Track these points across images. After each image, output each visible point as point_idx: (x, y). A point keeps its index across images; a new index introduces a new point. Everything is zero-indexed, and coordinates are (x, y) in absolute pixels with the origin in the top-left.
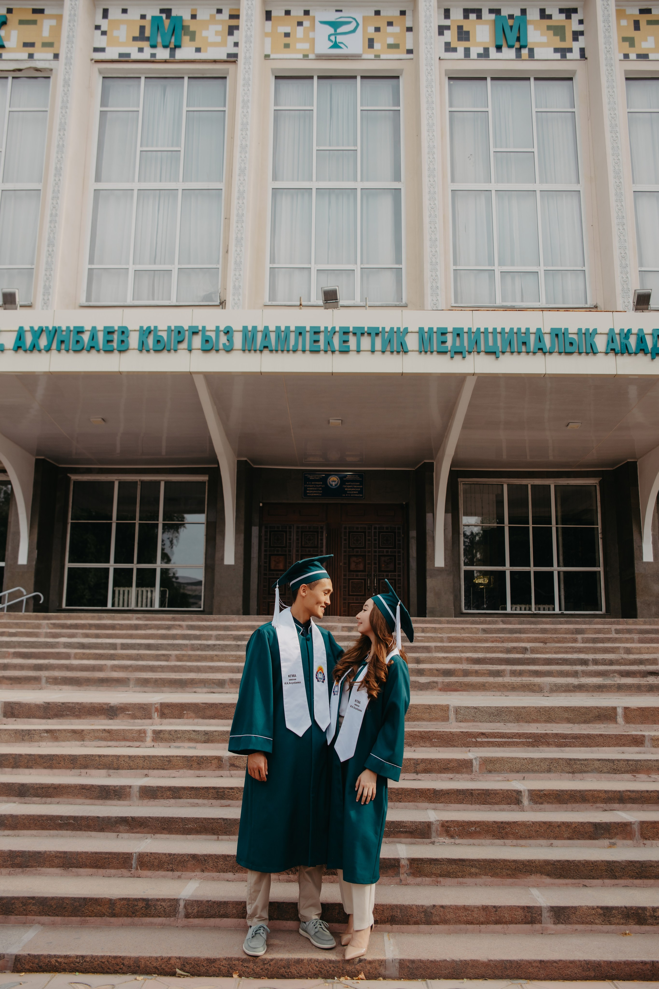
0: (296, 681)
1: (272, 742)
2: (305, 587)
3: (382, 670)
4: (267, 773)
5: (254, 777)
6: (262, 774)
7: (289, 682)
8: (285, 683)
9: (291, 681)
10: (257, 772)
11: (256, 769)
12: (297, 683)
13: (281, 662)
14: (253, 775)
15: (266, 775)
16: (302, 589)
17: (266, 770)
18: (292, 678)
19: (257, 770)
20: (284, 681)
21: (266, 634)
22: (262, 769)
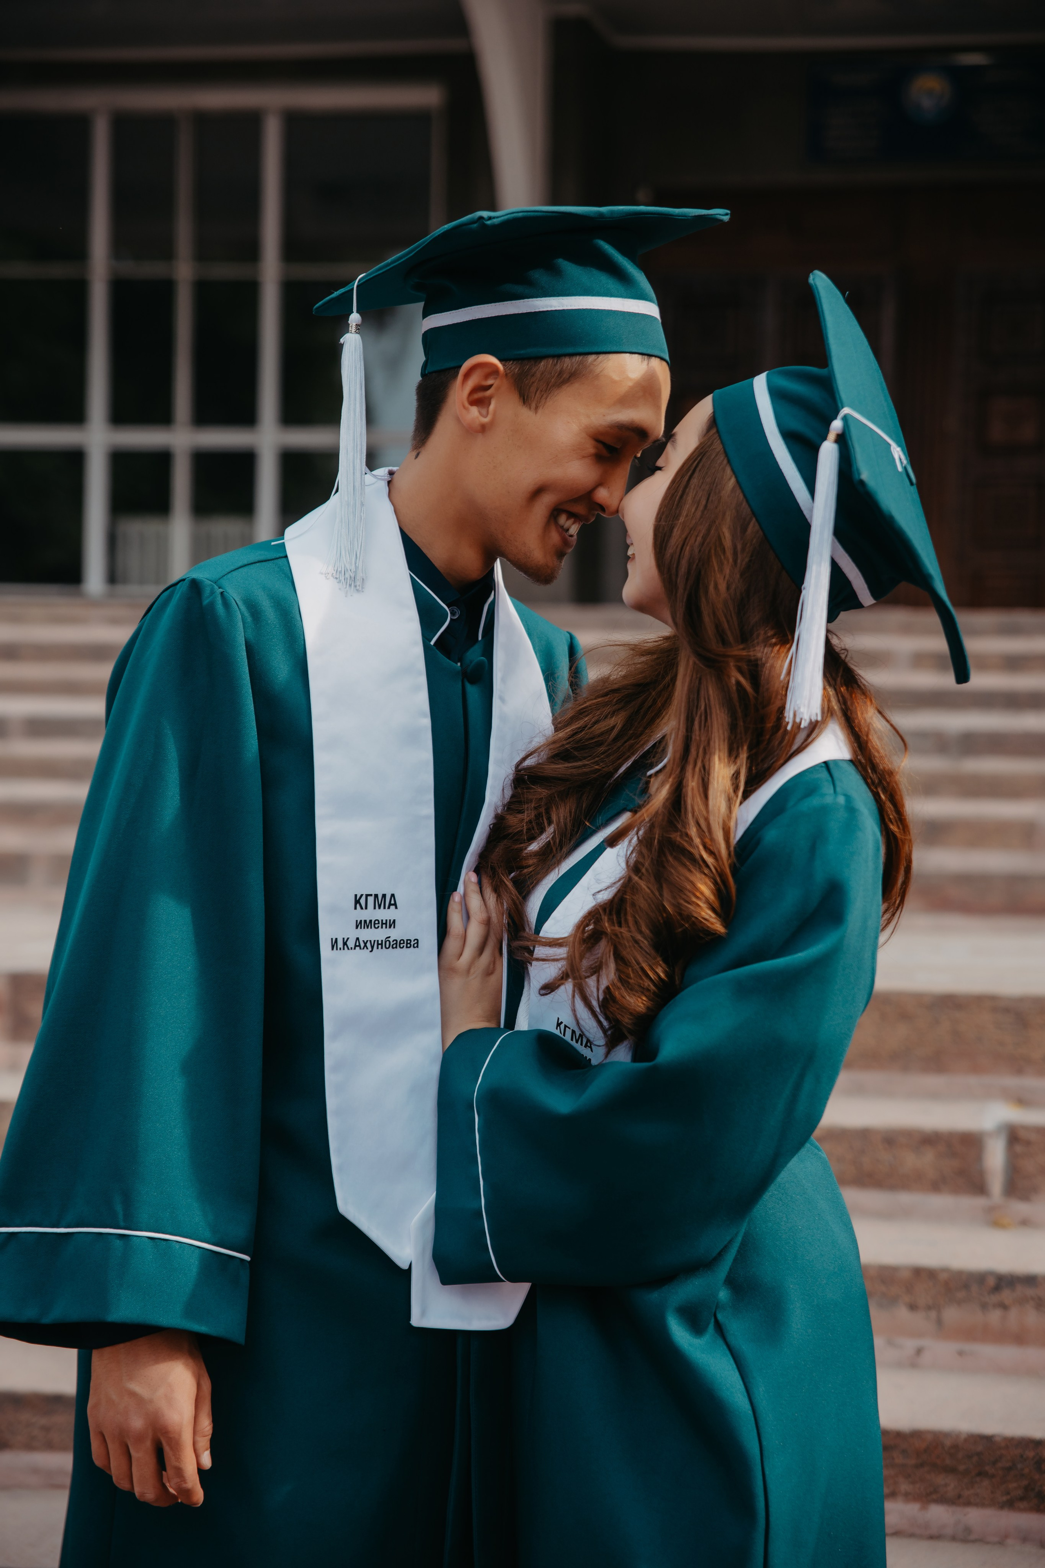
0: (394, 934)
1: (245, 1276)
2: (495, 372)
3: (699, 863)
4: (207, 1461)
5: (121, 1483)
6: (179, 1472)
7: (352, 934)
8: (334, 944)
9: (367, 934)
10: (142, 1456)
11: (140, 1438)
12: (398, 944)
13: (320, 810)
14: (116, 1470)
15: (201, 1471)
16: (471, 383)
17: (204, 1442)
18: (371, 914)
19: (148, 1444)
20: (327, 930)
21: (240, 613)
22: (176, 1445)
